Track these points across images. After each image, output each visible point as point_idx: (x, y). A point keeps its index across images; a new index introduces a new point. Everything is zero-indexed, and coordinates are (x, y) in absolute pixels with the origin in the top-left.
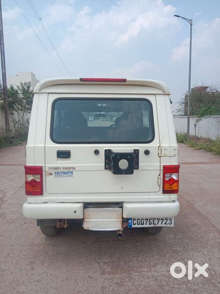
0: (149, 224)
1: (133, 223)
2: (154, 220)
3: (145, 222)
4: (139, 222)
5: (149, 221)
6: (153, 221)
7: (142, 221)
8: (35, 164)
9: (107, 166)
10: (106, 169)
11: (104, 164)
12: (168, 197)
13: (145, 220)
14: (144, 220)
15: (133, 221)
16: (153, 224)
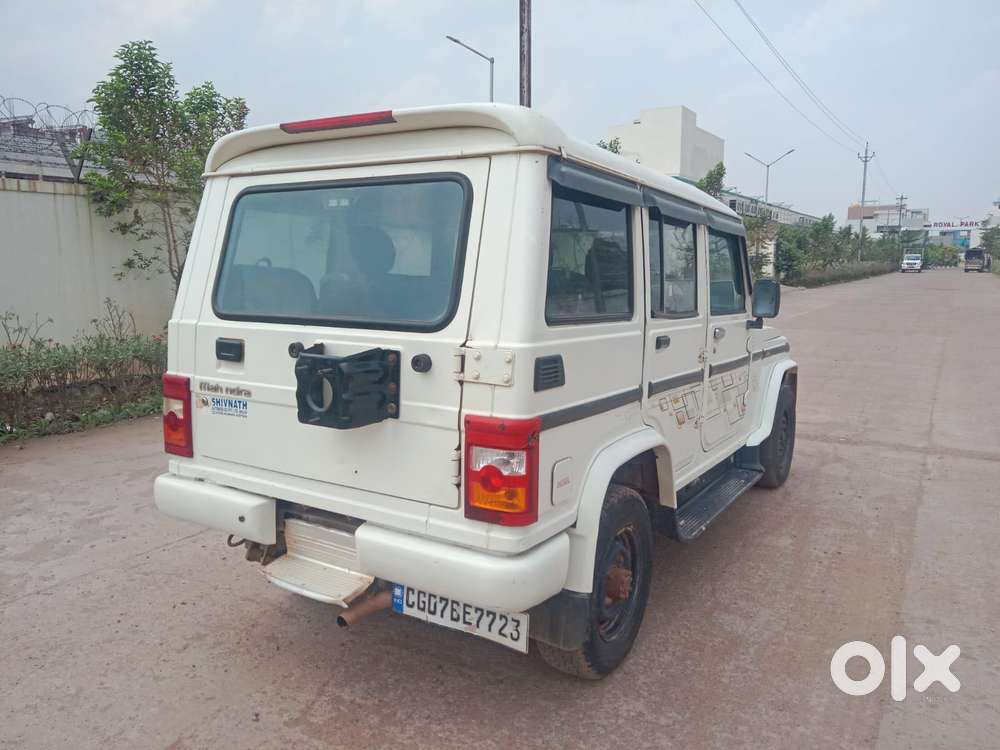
0: (452, 619)
1: (407, 602)
2: (468, 610)
3: (440, 607)
4: (424, 602)
5: (453, 610)
6: (465, 613)
7: (433, 600)
8: (178, 371)
12: (484, 533)
13: (441, 601)
14: (438, 600)
15: (408, 594)
16: (465, 622)
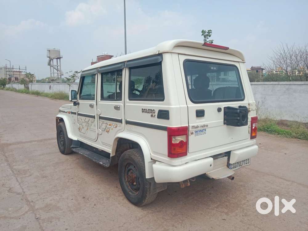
4: (234, 166)
8: (181, 125)
9: (225, 121)
10: (224, 124)
11: (223, 120)
12: (253, 141)
